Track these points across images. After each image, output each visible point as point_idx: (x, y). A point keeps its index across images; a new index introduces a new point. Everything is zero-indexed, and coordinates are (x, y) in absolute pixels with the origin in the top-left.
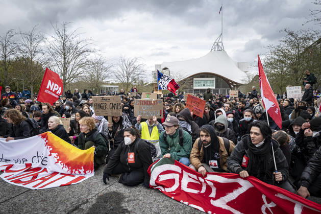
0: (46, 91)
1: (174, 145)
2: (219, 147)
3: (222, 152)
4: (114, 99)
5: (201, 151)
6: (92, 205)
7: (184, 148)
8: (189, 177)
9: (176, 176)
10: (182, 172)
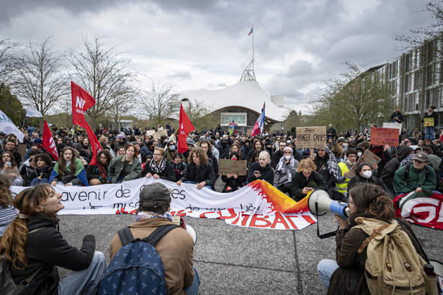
4: (319, 130)
10: (440, 204)
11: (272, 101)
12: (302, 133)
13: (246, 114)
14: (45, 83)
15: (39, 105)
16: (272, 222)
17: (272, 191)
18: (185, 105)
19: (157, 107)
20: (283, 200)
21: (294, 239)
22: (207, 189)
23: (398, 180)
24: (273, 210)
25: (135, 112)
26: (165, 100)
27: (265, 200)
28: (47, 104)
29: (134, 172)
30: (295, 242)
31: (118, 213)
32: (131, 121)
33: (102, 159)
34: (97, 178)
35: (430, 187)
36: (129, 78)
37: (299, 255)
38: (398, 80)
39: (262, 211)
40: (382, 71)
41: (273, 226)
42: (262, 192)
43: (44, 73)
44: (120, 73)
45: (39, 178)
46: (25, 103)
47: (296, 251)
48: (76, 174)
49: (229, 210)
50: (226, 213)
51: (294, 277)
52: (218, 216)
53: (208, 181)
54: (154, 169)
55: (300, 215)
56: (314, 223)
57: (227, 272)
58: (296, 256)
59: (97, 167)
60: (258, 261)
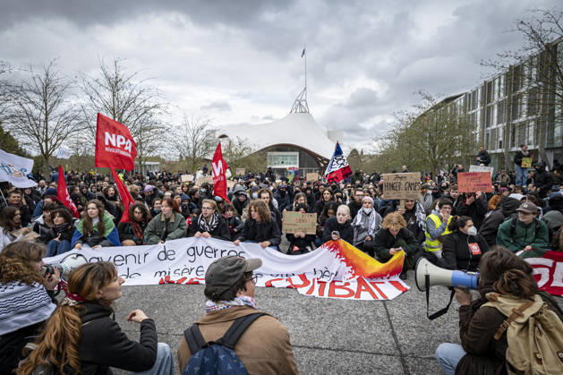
0: (107, 149)
4: (412, 178)
10: (554, 265)
11: (329, 137)
12: (391, 181)
13: (297, 154)
14: (50, 116)
15: (44, 144)
16: (355, 291)
17: (352, 252)
18: (224, 143)
19: (191, 146)
20: (365, 261)
21: (387, 312)
22: (273, 251)
23: (503, 237)
24: (354, 275)
25: (163, 152)
26: (200, 137)
27: (344, 264)
28: (53, 143)
29: (179, 229)
30: (388, 316)
31: (161, 283)
32: (158, 163)
33: (136, 215)
34: (131, 239)
35: (542, 245)
36: (158, 111)
37: (397, 332)
38: (479, 113)
39: (341, 276)
40: (460, 102)
41: (358, 295)
42: (341, 254)
43: (49, 104)
44: (147, 104)
45: (57, 239)
46: (25, 141)
47: (392, 327)
48: (106, 235)
49: (300, 276)
50: (297, 281)
51: (397, 363)
52: (288, 284)
53: (273, 241)
54: (203, 226)
55: (386, 281)
56: (407, 290)
57: (313, 358)
58: (394, 335)
59: (130, 225)
60: (348, 342)
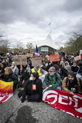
1: (52, 80)
2: (77, 82)
3: (78, 84)
4: (24, 57)
5: (68, 84)
6: (16, 117)
7: (58, 82)
8: (62, 97)
9: (56, 97)
13: (48, 48)
19: (17, 46)
